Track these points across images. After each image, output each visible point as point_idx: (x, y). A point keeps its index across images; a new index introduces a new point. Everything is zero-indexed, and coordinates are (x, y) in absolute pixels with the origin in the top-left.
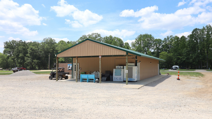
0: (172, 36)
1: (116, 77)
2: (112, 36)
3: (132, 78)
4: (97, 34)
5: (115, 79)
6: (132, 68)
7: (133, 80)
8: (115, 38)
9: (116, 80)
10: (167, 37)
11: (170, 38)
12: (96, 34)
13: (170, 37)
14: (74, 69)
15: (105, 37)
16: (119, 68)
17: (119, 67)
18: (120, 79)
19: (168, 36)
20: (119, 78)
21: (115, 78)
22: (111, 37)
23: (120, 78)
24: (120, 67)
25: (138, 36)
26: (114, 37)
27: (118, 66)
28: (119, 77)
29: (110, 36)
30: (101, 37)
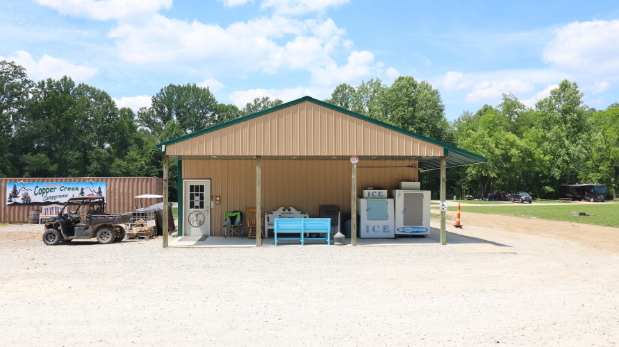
0: (267, 98)
1: (372, 223)
2: (70, 80)
3: (422, 225)
4: (12, 64)
5: (367, 231)
6: (422, 195)
7: (425, 230)
8: (84, 88)
9: (371, 234)
10: (255, 101)
11: (262, 105)
12: (6, 67)
13: (263, 102)
14: (189, 201)
15: (46, 81)
16: (374, 197)
17: (374, 194)
18: (384, 231)
19: (258, 99)
20: (382, 228)
21: (367, 227)
22: (67, 83)
23: (385, 228)
24: (377, 194)
25: (162, 90)
26: (80, 85)
27: (371, 191)
28: (381, 223)
29: (65, 78)
30: (28, 79)
